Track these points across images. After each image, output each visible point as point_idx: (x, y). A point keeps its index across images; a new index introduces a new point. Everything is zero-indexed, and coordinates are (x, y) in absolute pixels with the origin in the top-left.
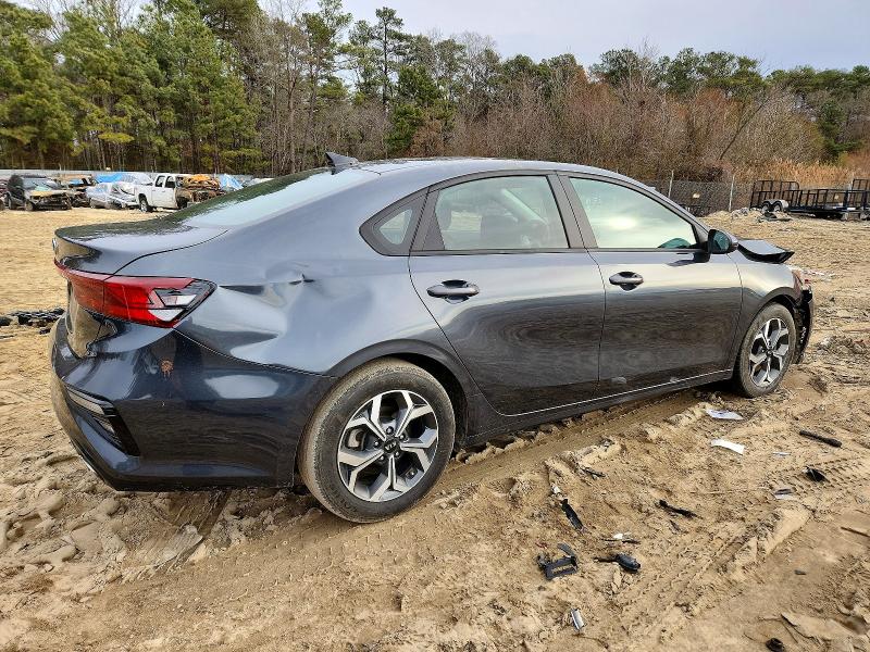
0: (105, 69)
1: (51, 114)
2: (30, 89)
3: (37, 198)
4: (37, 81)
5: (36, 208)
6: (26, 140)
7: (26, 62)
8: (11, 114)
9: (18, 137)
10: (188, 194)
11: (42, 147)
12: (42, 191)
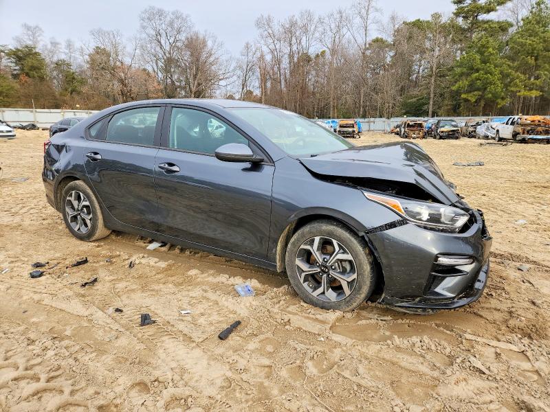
0: (534, 49)
1: (491, 83)
2: (483, 69)
3: (442, 132)
4: (488, 64)
5: (441, 138)
6: (473, 100)
7: (485, 54)
8: (469, 86)
9: (469, 98)
10: (519, 129)
11: (482, 103)
12: (447, 128)
